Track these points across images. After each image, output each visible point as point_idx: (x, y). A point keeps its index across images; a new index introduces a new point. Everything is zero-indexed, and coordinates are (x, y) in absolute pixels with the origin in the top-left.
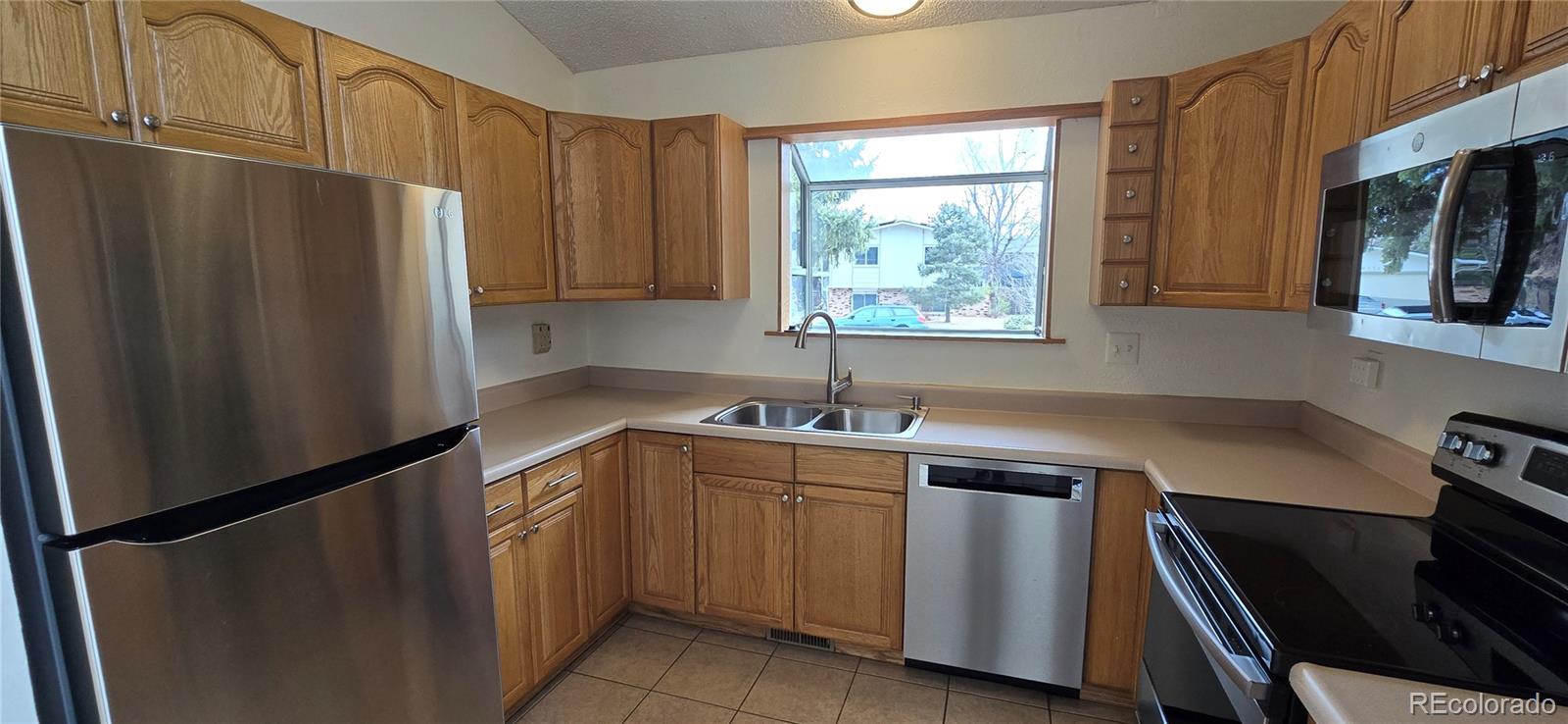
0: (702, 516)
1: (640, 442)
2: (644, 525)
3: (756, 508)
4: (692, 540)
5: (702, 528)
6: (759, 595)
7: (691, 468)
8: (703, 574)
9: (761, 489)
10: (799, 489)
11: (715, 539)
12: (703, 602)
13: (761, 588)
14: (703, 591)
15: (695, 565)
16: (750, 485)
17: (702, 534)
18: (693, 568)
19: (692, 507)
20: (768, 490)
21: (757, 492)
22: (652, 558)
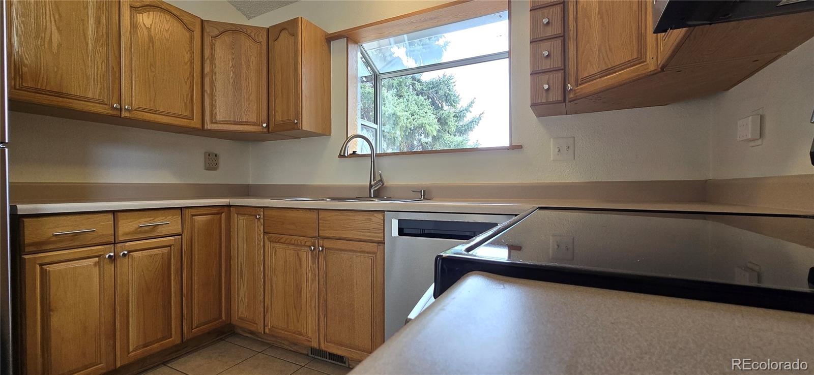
0: (268, 263)
1: (237, 214)
2: (238, 270)
3: (297, 257)
4: (263, 280)
5: (268, 273)
6: (298, 321)
7: (262, 230)
8: (268, 305)
9: (299, 243)
10: (321, 242)
11: (274, 279)
12: (268, 326)
13: (300, 315)
14: (268, 316)
15: (264, 297)
16: (293, 240)
17: (268, 275)
18: (262, 301)
19: (262, 257)
20: (303, 244)
21: (297, 245)
22: (242, 293)
